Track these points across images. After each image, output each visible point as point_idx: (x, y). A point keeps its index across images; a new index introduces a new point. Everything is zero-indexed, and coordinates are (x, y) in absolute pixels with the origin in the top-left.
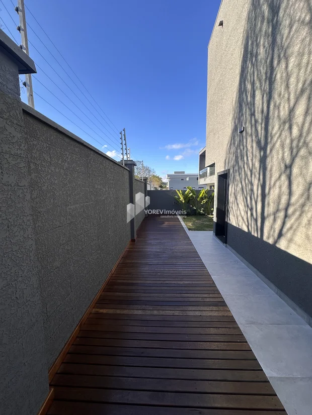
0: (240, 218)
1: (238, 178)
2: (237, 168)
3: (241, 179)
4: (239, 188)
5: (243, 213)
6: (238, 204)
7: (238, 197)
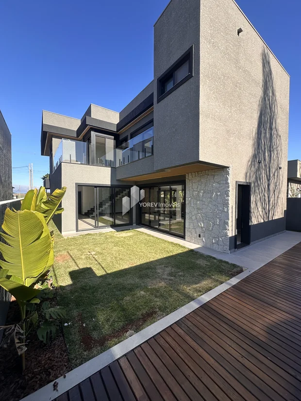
0: (259, 217)
1: (257, 191)
2: (256, 184)
3: (259, 192)
4: (258, 198)
5: (261, 213)
6: (258, 209)
7: (258, 204)
